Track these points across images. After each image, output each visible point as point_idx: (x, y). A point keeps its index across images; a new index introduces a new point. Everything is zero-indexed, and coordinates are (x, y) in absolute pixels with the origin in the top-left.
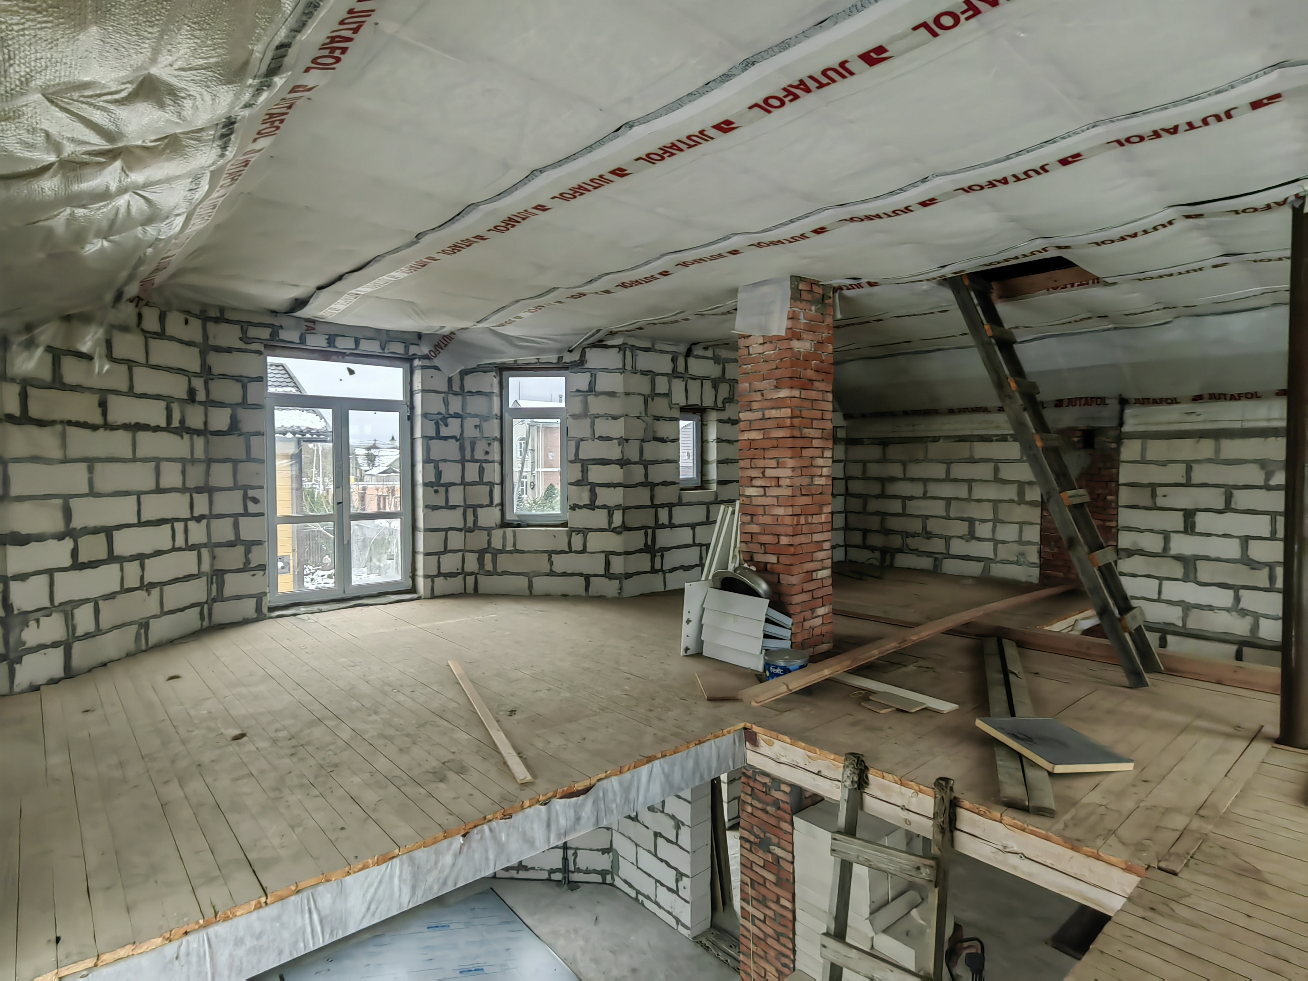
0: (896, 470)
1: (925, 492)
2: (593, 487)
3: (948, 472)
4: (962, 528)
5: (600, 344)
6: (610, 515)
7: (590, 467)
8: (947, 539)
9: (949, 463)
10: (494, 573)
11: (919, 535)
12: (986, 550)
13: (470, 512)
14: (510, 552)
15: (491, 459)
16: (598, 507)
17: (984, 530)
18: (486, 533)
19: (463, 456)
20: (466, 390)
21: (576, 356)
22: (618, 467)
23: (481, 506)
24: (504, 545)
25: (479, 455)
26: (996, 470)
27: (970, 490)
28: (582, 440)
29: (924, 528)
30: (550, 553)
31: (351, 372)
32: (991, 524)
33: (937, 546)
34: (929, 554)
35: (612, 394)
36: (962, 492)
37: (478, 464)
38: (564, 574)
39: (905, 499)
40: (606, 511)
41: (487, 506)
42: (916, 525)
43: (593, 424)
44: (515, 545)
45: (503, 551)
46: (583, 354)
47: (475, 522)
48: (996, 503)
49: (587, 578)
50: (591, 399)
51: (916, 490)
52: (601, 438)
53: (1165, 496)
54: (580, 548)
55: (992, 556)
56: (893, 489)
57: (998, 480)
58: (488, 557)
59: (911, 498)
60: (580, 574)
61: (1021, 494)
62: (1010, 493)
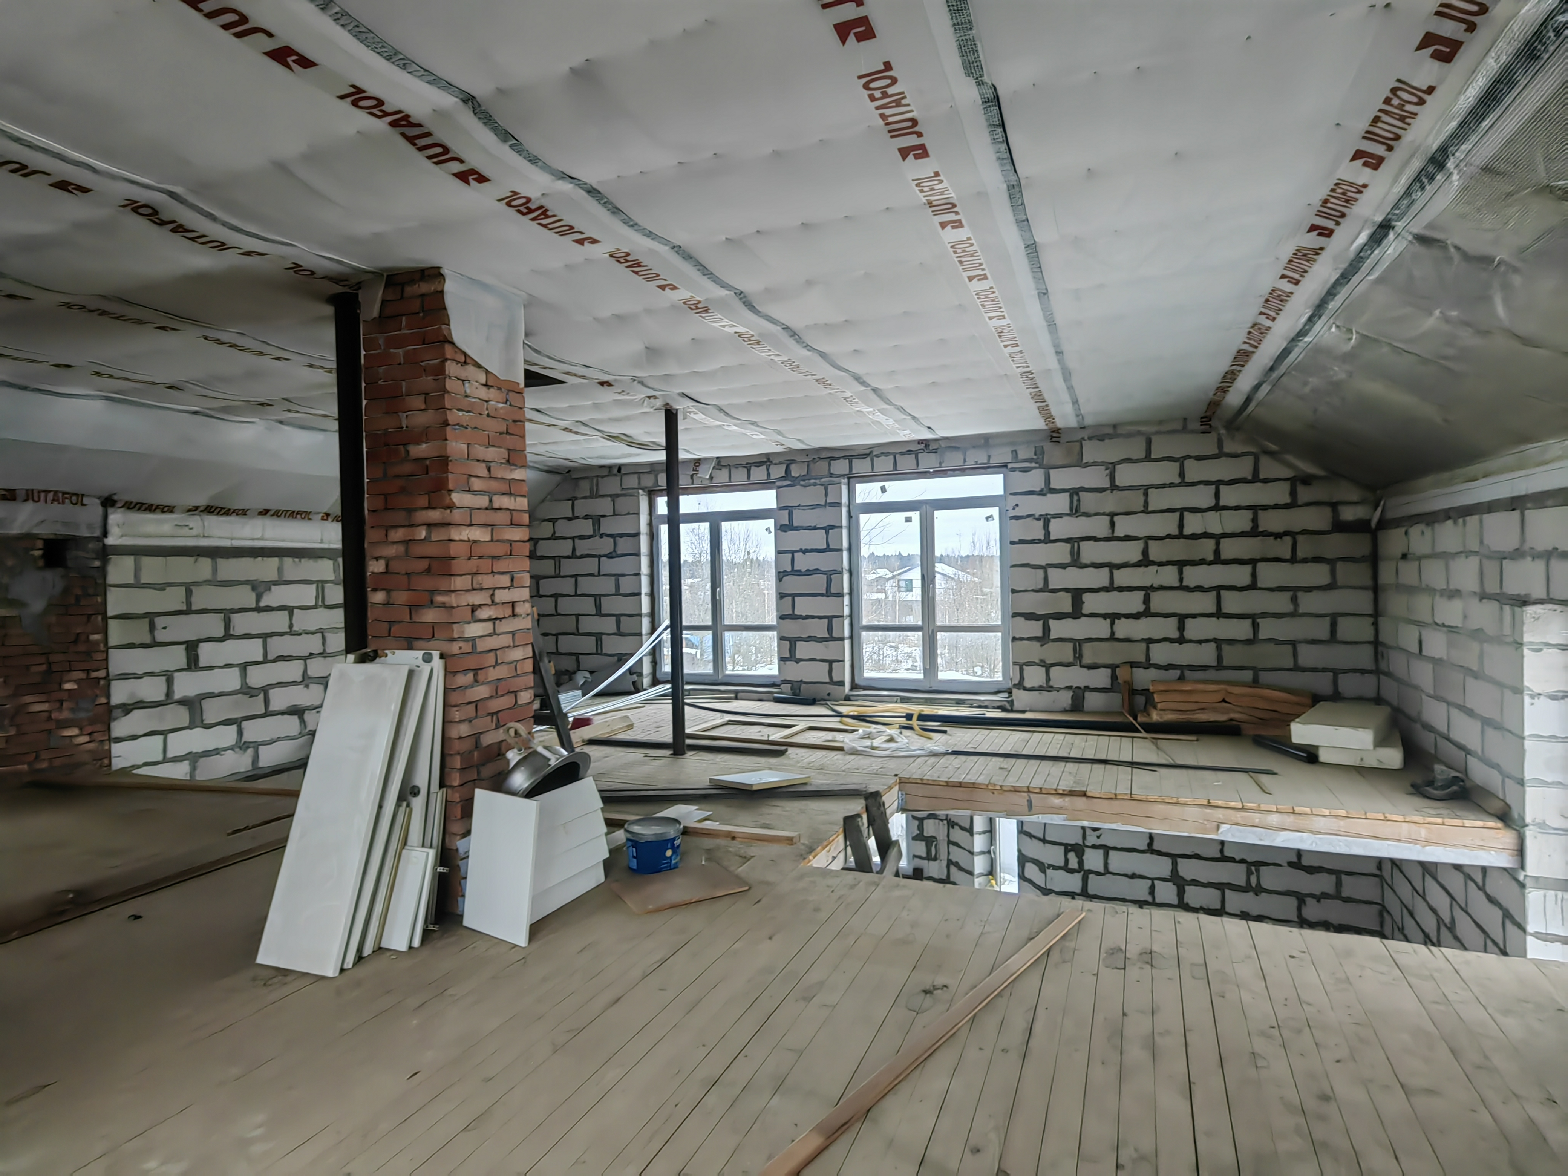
53: (164, 628)
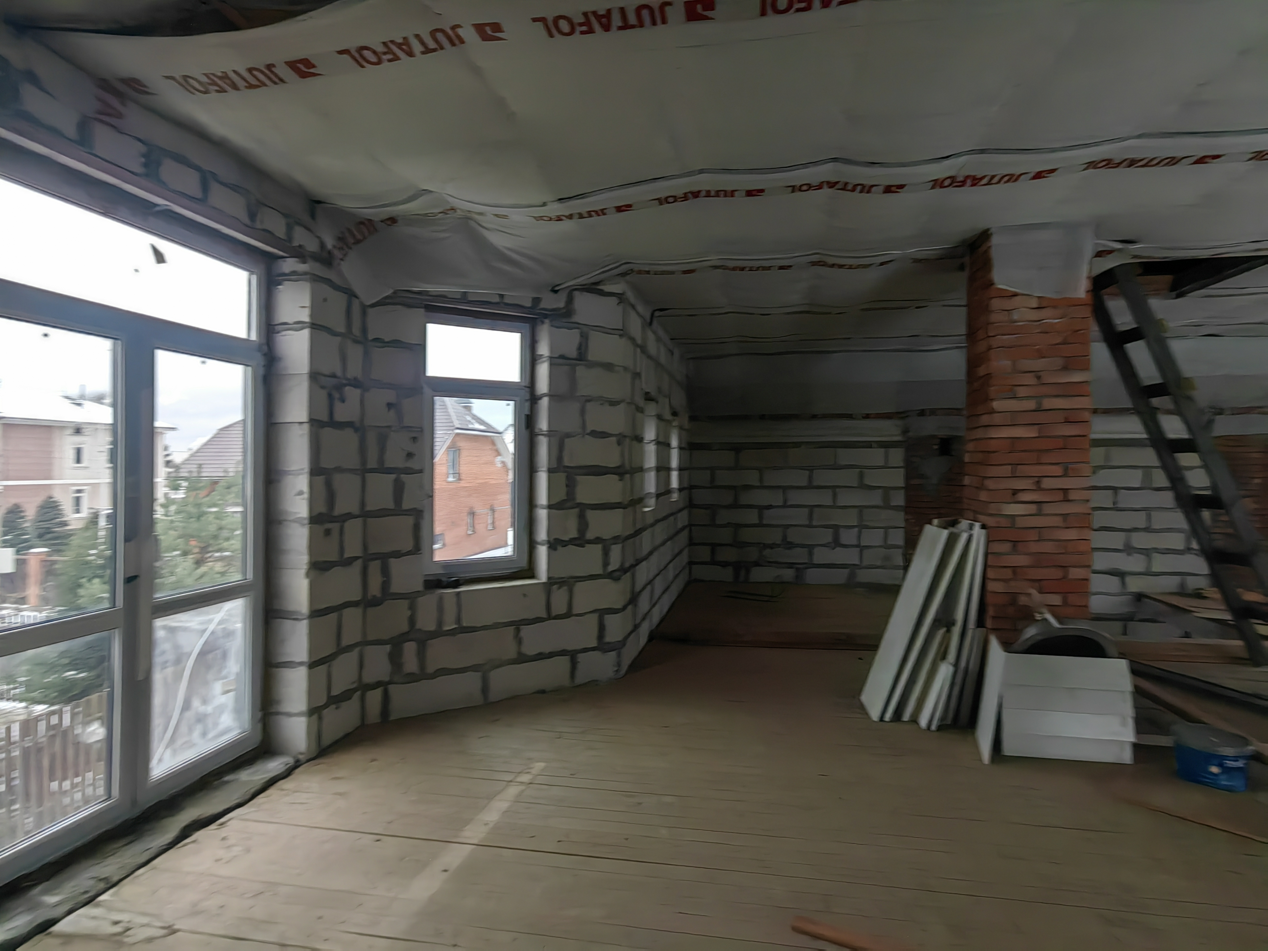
0: (752, 478)
1: (785, 501)
2: (583, 508)
3: (810, 478)
4: (827, 536)
5: (593, 288)
6: (606, 553)
7: (579, 478)
8: (811, 548)
9: (811, 469)
10: (422, 675)
11: (778, 546)
12: (851, 557)
13: (375, 567)
14: (452, 633)
15: (417, 467)
16: (590, 542)
17: (848, 537)
18: (405, 603)
19: (364, 461)
20: (371, 337)
21: (559, 302)
22: (616, 477)
23: (398, 554)
24: (440, 623)
25: (394, 459)
26: (861, 476)
27: (835, 496)
28: (568, 435)
29: (785, 537)
30: (518, 625)
31: (160, 258)
32: (856, 530)
33: (798, 556)
34: (790, 565)
35: (608, 367)
36: (825, 498)
37: (393, 476)
38: (540, 657)
39: (762, 509)
40: (600, 546)
41: (409, 553)
42: (775, 537)
43: (583, 412)
44: (458, 620)
45: (438, 633)
46: (570, 300)
47: (385, 585)
48: (861, 508)
49: (573, 655)
50: (581, 371)
51: (776, 499)
52: (595, 434)
54: (563, 610)
55: (857, 562)
56: (746, 498)
57: (863, 486)
58: (410, 649)
59: (770, 507)
60: (563, 653)
61: (886, 498)
62: (876, 499)
